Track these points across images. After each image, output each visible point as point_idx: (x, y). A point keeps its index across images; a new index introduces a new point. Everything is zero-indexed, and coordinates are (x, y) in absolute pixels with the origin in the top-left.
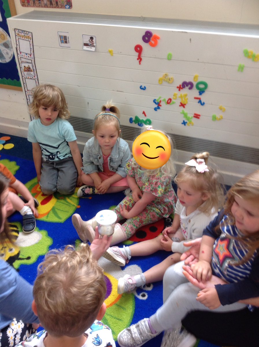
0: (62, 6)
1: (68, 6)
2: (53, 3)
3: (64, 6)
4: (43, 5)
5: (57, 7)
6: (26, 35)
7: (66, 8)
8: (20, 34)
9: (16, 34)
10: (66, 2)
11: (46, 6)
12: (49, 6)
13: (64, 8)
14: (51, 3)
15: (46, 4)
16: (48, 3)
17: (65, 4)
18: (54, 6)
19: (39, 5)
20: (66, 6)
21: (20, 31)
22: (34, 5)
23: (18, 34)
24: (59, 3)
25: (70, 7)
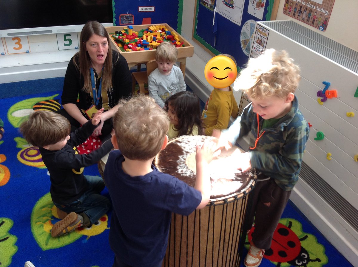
0: (317, 26)
1: (322, 28)
2: (310, 20)
3: (318, 27)
4: (301, 18)
5: (312, 25)
6: (264, 32)
7: (320, 29)
8: (260, 30)
9: (257, 30)
10: (322, 24)
11: (303, 20)
12: (306, 21)
13: (318, 28)
14: (308, 20)
15: (304, 19)
16: (306, 18)
17: (321, 25)
18: (310, 23)
19: (298, 17)
20: (320, 27)
21: (260, 27)
22: (293, 16)
23: (259, 30)
24: (315, 22)
25: (324, 29)
